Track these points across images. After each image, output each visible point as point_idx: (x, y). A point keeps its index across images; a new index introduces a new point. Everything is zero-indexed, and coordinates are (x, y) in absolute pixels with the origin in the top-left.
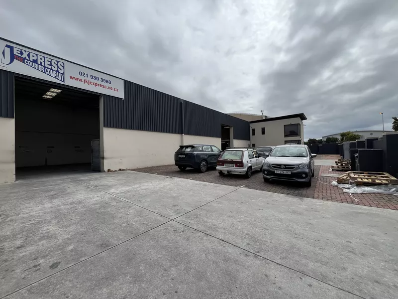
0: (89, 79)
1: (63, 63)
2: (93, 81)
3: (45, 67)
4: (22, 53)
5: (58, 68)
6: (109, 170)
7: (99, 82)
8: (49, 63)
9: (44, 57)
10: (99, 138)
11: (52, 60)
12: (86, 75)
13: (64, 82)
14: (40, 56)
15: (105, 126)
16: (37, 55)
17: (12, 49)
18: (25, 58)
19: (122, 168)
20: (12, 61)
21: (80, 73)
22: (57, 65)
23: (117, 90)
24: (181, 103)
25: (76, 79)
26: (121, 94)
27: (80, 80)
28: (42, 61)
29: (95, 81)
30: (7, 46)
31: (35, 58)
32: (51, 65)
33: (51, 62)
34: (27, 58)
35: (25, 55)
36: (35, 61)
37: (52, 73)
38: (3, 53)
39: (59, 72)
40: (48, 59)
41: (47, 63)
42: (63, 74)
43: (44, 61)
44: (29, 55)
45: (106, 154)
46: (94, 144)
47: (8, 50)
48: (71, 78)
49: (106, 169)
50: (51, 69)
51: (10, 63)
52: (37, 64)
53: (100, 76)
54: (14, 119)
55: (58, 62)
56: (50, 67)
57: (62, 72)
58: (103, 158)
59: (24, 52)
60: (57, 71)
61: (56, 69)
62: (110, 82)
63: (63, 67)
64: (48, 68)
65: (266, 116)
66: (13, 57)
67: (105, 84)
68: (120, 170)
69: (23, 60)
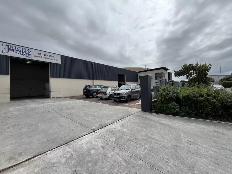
0: (43, 56)
1: (31, 50)
2: (45, 57)
3: (22, 52)
4: (12, 48)
5: (28, 52)
6: (53, 97)
7: (48, 57)
8: (24, 51)
9: (22, 48)
10: (49, 82)
11: (25, 49)
12: (41, 54)
13: (31, 58)
14: (20, 48)
15: (51, 77)
16: (19, 48)
17: (8, 46)
18: (14, 49)
19: (60, 96)
20: (8, 51)
21: (39, 54)
22: (28, 51)
23: (57, 60)
24: (93, 64)
25: (37, 56)
26: (59, 62)
27: (39, 57)
28: (21, 50)
29: (46, 57)
30: (6, 45)
31: (18, 49)
32: (25, 51)
33: (25, 50)
34: (15, 49)
35: (14, 48)
36: (18, 50)
37: (26, 55)
38: (5, 48)
39: (29, 54)
40: (24, 48)
41: (23, 50)
42: (31, 55)
43: (22, 50)
44: (15, 48)
45: (52, 90)
46: (46, 85)
47: (7, 47)
48: (35, 56)
49: (51, 97)
50: (25, 53)
51: (8, 52)
52: (19, 51)
53: (49, 54)
54: (9, 76)
55: (28, 50)
56: (25, 52)
57: (30, 54)
58: (50, 92)
59: (13, 47)
60: (28, 54)
61: (27, 53)
62: (53, 57)
63: (31, 52)
64: (24, 53)
65: (148, 69)
66: (9, 49)
67: (51, 58)
68: (59, 97)
69: (13, 50)
